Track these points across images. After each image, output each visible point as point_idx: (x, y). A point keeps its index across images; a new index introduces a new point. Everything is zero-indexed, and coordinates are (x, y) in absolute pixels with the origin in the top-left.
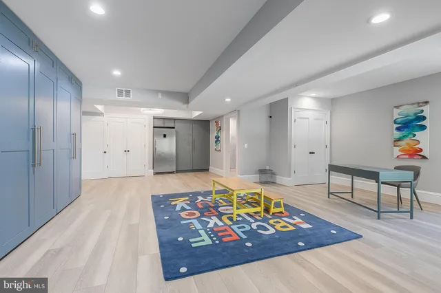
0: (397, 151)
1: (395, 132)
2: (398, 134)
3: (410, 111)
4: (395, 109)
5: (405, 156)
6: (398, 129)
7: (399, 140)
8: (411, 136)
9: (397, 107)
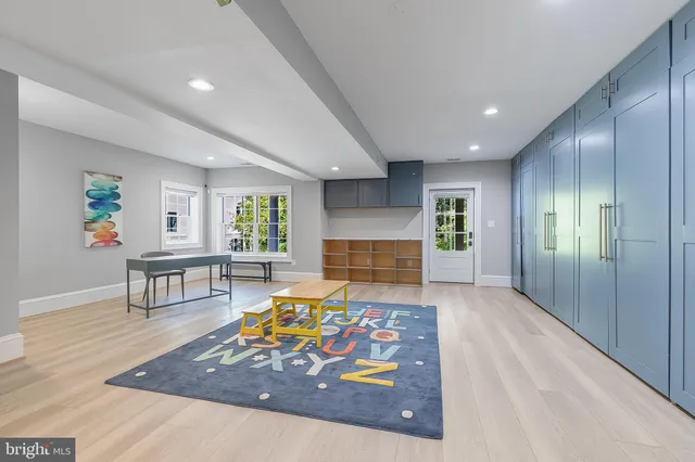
0: (90, 238)
1: (87, 209)
2: (91, 213)
3: (107, 183)
4: (86, 175)
5: (101, 244)
6: (92, 205)
7: (93, 221)
8: (107, 216)
9: (91, 173)
